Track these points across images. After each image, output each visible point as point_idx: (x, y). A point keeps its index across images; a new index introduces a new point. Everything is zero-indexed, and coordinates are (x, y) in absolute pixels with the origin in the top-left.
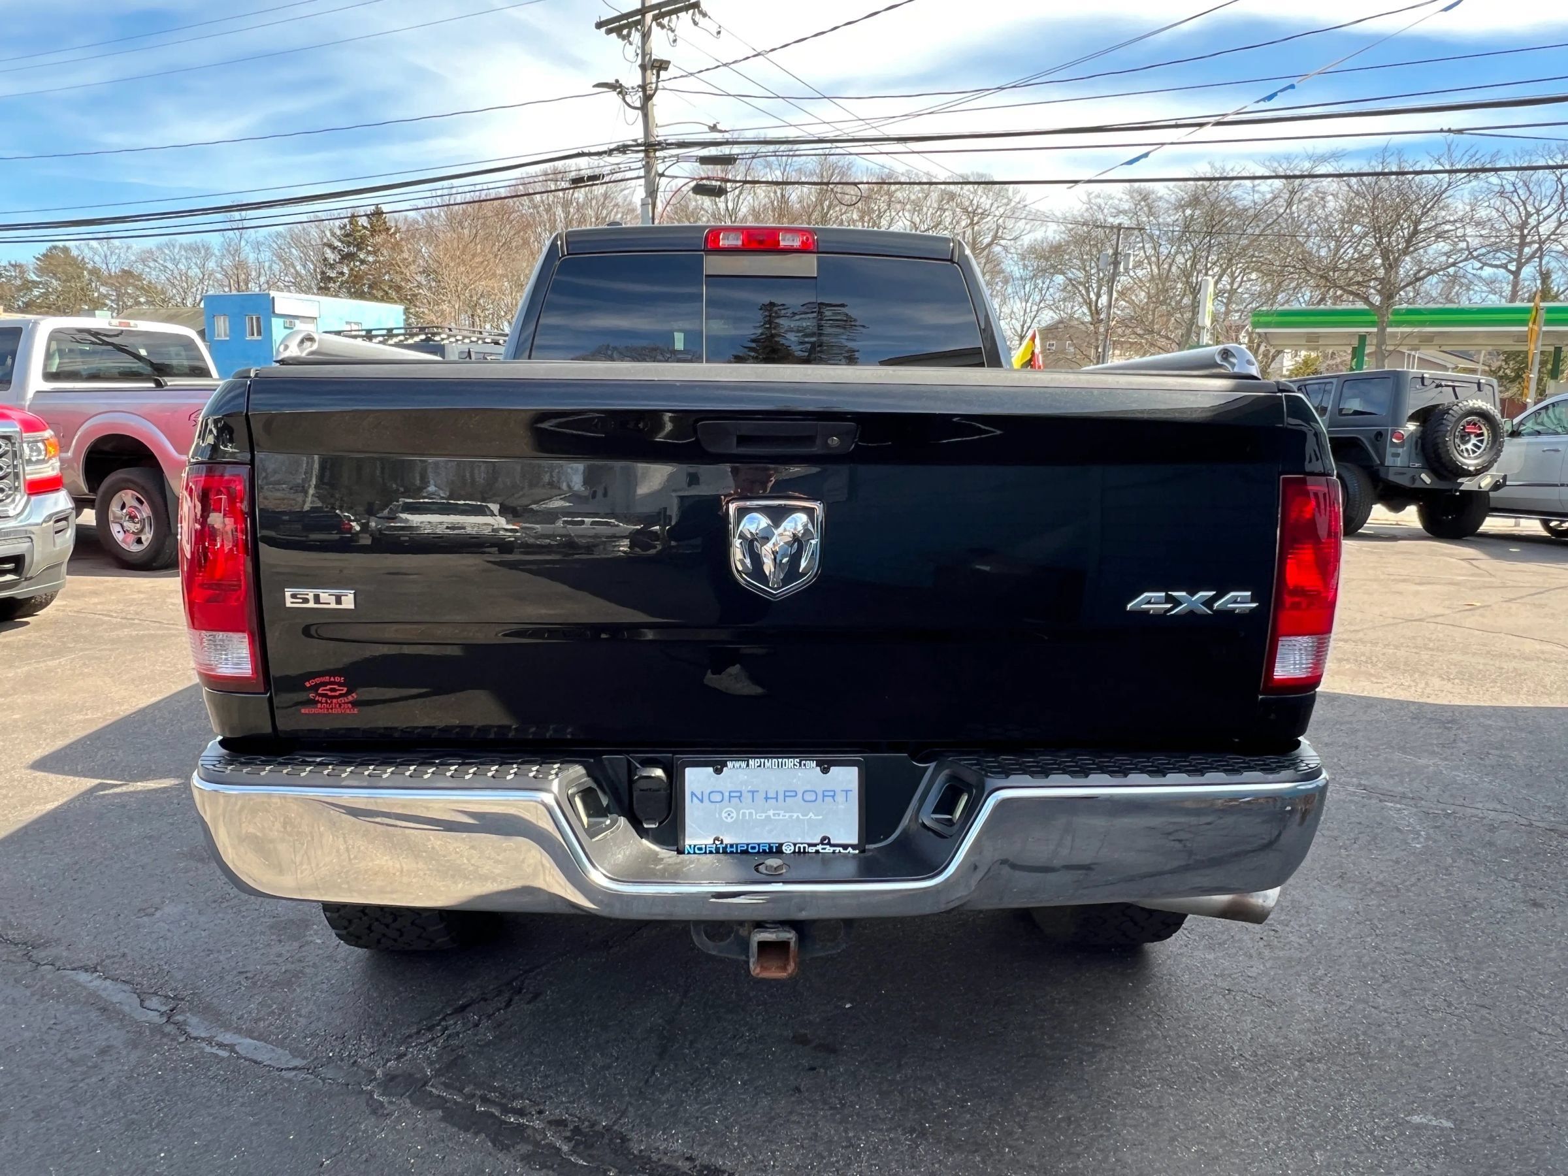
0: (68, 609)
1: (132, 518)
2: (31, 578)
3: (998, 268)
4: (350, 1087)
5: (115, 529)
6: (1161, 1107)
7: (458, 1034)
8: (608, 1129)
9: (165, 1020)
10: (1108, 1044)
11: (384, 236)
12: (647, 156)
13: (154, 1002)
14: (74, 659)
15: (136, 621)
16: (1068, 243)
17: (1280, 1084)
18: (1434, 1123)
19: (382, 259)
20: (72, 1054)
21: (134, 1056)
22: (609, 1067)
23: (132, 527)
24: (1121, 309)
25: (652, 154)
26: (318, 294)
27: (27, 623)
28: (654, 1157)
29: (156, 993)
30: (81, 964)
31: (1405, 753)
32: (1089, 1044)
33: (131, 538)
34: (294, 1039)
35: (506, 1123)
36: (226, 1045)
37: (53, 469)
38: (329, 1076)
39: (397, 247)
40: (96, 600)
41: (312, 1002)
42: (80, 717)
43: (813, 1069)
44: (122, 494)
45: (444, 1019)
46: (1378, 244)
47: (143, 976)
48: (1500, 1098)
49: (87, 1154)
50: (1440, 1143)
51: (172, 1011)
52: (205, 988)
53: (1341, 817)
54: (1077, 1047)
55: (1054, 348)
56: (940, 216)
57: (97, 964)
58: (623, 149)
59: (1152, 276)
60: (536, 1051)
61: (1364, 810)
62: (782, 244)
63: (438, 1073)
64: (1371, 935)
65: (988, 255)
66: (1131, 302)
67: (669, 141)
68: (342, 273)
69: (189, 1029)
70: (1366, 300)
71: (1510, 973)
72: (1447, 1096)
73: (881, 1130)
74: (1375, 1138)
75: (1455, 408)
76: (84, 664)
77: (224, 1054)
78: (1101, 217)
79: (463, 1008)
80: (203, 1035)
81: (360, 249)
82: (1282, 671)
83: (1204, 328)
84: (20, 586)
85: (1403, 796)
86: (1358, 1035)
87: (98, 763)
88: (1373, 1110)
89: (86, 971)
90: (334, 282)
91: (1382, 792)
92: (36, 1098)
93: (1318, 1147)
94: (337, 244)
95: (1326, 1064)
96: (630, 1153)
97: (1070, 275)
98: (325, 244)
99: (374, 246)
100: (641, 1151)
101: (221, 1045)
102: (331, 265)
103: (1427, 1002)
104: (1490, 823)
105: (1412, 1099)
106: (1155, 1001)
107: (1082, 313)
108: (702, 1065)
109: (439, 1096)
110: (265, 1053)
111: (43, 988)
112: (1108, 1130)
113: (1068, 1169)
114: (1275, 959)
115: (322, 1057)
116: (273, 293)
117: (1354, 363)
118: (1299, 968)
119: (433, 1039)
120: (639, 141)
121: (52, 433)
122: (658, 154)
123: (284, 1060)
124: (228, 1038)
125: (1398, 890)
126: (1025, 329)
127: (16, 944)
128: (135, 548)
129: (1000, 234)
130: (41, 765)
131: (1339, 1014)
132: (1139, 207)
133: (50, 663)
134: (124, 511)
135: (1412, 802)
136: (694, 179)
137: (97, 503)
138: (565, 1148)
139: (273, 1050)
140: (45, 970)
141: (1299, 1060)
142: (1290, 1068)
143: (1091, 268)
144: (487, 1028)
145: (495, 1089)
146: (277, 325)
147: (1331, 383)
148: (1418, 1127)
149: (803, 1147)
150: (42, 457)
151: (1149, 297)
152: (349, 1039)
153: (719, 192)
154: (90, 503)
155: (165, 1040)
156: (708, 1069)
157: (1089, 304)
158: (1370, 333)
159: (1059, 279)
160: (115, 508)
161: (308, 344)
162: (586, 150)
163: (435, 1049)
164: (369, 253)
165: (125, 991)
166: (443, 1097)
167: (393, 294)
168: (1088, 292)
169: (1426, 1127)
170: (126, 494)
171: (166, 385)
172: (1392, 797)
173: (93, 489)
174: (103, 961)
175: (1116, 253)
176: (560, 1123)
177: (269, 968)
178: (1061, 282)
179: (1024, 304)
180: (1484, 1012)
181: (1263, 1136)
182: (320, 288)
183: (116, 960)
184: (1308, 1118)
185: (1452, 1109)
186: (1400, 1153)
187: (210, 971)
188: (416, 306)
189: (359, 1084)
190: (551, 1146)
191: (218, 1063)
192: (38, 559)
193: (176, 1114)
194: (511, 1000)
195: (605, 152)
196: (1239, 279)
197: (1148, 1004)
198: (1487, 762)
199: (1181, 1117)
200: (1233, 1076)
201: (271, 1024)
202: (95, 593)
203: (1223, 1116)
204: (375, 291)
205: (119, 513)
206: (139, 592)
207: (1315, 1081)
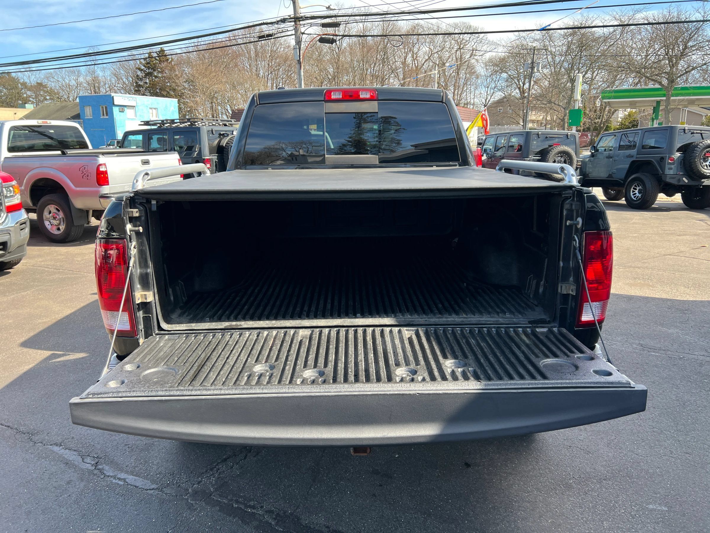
0: (28, 265)
1: (55, 218)
2: (11, 252)
3: (473, 70)
4: (178, 497)
5: (47, 223)
6: (536, 502)
7: (224, 472)
8: (292, 514)
9: (94, 468)
10: (513, 473)
11: (165, 63)
12: (296, 24)
13: (88, 460)
14: (34, 291)
15: (61, 270)
16: (508, 57)
17: (590, 491)
18: (659, 508)
19: (165, 75)
20: (55, 484)
21: (82, 484)
22: (291, 486)
23: (55, 222)
24: (536, 90)
25: (298, 23)
26: (135, 94)
27: (10, 272)
28: (312, 526)
29: (89, 456)
30: (55, 443)
31: (662, 327)
32: (505, 473)
33: (55, 228)
34: (152, 475)
35: (247, 512)
36: (122, 479)
37: (17, 200)
38: (168, 492)
39: (172, 69)
40: (41, 260)
41: (158, 458)
42: (40, 321)
43: (381, 486)
44: (49, 206)
45: (217, 465)
46: (667, 54)
47: (82, 447)
48: (690, 496)
49: (66, 529)
50: (661, 517)
51: (97, 463)
52: (110, 452)
53: (629, 360)
54: (499, 474)
55: (502, 111)
56: (444, 45)
57: (61, 442)
58: (284, 21)
59: (551, 73)
60: (259, 479)
61: (640, 357)
62: (361, 96)
63: (216, 490)
64: (638, 419)
65: (468, 64)
66: (541, 87)
67: (306, 16)
68: (146, 83)
69: (105, 472)
70: (660, 83)
71: (701, 437)
72: (666, 496)
73: (411, 513)
74: (631, 515)
75: (701, 144)
76: (39, 293)
77: (121, 483)
78: (525, 43)
79: (225, 460)
80: (111, 475)
81: (154, 70)
82: (586, 317)
83: (577, 100)
84: (5, 256)
85: (660, 349)
86: (628, 468)
87: (51, 344)
88: (632, 503)
89: (57, 445)
90: (143, 88)
91: (650, 347)
92: (42, 504)
93: (606, 520)
94: (143, 67)
95: (612, 482)
96: (301, 525)
97: (510, 73)
98: (137, 68)
99: (161, 69)
100: (306, 524)
101: (120, 479)
102: (140, 79)
103: (662, 451)
104: (701, 362)
105: (650, 497)
106: (536, 452)
107: (516, 93)
108: (332, 485)
109: (217, 500)
110: (140, 482)
111: (39, 454)
112: (512, 512)
113: (493, 530)
114: (592, 431)
115: (165, 484)
116: (113, 94)
117: (654, 116)
118: (603, 436)
119: (213, 474)
120: (292, 16)
121: (16, 182)
122: (301, 22)
123: (148, 485)
124: (123, 476)
125: (653, 396)
126: (487, 101)
127: (24, 433)
128: (56, 232)
129: (474, 53)
130: (25, 344)
131: (620, 458)
132: (545, 37)
133: (23, 293)
134: (51, 215)
135: (663, 352)
136: (319, 35)
137: (37, 210)
138: (273, 523)
139: (143, 481)
140: (39, 445)
141: (600, 479)
142: (596, 483)
143: (520, 69)
144: (237, 469)
145: (241, 497)
146: (116, 110)
147: (638, 132)
148: (652, 510)
149: (377, 521)
150: (12, 194)
151: (550, 84)
152: (176, 475)
153: (332, 41)
154: (34, 211)
155: (95, 477)
156: (335, 486)
157: (519, 88)
158: (662, 100)
159: (504, 75)
160: (46, 214)
161: (146, 176)
162: (265, 21)
163: (214, 479)
164: (159, 72)
165: (75, 455)
166: (219, 501)
167: (172, 93)
168: (519, 82)
169: (655, 510)
170: (51, 207)
171: (67, 154)
172: (654, 350)
173: (34, 204)
174: (63, 441)
175: (533, 63)
176: (270, 512)
177: (138, 442)
178: (505, 77)
179: (487, 89)
180: (687, 455)
181: (581, 515)
182: (136, 91)
183: (70, 440)
184: (602, 506)
185: (667, 502)
186: (642, 522)
187: (112, 445)
188: (183, 99)
189: (182, 495)
190: (267, 522)
191: (119, 487)
192: (13, 244)
193: (103, 511)
194: (246, 455)
195: (275, 22)
196: (596, 72)
197: (533, 454)
198: (702, 331)
199: (545, 506)
200: (569, 487)
201: (141, 469)
202: (39, 256)
203: (564, 506)
204: (162, 92)
205: (48, 216)
206: (61, 255)
207: (607, 489)
